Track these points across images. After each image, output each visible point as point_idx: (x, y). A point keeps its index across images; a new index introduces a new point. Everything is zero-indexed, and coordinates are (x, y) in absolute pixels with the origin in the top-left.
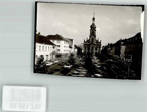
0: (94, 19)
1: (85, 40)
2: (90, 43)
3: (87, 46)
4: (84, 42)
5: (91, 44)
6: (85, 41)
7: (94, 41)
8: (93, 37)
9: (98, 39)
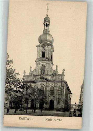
1: (25, 73)
4: (24, 76)
7: (46, 73)
8: (45, 64)
9: (57, 68)
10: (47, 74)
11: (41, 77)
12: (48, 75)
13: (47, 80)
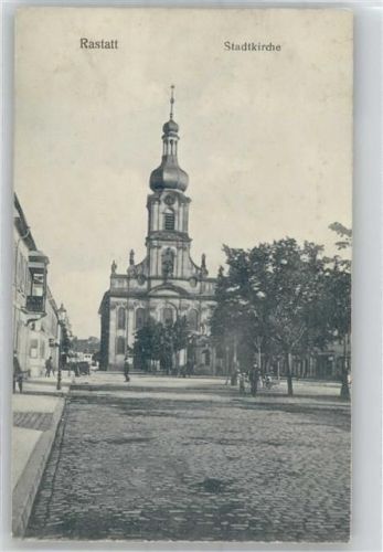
0: (169, 130)
1: (114, 267)
2: (154, 283)
3: (129, 308)
4: (114, 276)
5: (158, 288)
6: (118, 272)
7: (177, 272)
8: (174, 248)
9: (203, 262)
10: (179, 275)
11: (164, 284)
12: (182, 279)
13: (183, 294)
